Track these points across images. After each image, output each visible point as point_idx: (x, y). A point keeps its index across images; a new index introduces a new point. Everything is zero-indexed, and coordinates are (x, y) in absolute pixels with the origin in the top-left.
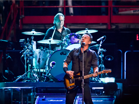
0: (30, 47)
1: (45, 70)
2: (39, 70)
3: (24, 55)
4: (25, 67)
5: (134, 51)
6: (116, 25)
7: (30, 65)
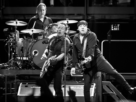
0: (13, 36)
1: (27, 58)
2: (22, 58)
3: (8, 44)
4: (8, 55)
5: (111, 41)
6: (92, 15)
7: (13, 54)
